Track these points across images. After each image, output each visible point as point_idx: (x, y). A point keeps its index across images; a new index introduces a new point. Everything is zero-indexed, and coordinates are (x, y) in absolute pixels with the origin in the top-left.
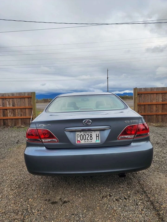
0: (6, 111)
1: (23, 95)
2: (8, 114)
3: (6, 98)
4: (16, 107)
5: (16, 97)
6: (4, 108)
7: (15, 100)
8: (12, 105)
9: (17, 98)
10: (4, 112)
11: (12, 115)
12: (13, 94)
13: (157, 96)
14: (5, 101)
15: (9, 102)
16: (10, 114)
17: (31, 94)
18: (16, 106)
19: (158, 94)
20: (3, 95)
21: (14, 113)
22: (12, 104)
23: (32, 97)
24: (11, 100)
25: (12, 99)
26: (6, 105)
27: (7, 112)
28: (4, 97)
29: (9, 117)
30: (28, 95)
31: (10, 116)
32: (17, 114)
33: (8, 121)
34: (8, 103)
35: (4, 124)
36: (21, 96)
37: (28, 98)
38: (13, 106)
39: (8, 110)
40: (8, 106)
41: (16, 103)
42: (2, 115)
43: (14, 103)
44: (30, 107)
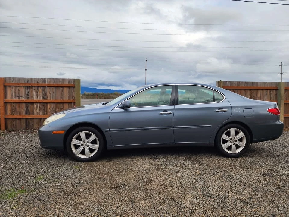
0: (32, 106)
1: (61, 83)
2: (35, 111)
3: (33, 86)
4: (48, 100)
5: (50, 84)
6: (29, 101)
7: (47, 89)
8: (41, 98)
9: (50, 86)
10: (27, 108)
11: (41, 113)
12: (44, 80)
13: (245, 92)
14: (30, 90)
15: (37, 93)
16: (38, 111)
17: (74, 82)
18: (49, 98)
19: (247, 90)
20: (28, 82)
21: (44, 110)
22: (41, 95)
23: (76, 86)
24: (40, 90)
25: (42, 88)
26: (32, 96)
27: (34, 107)
28: (30, 84)
29: (35, 115)
30: (69, 82)
31: (37, 114)
32: (50, 111)
33: (33, 122)
34: (35, 94)
35: (27, 126)
36: (57, 84)
37: (69, 87)
38: (43, 98)
39: (35, 104)
40: (35, 98)
41: (48, 94)
42: (24, 112)
43: (45, 93)
44: (71, 100)
